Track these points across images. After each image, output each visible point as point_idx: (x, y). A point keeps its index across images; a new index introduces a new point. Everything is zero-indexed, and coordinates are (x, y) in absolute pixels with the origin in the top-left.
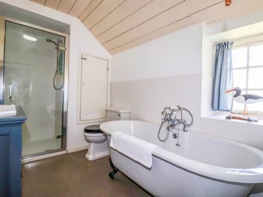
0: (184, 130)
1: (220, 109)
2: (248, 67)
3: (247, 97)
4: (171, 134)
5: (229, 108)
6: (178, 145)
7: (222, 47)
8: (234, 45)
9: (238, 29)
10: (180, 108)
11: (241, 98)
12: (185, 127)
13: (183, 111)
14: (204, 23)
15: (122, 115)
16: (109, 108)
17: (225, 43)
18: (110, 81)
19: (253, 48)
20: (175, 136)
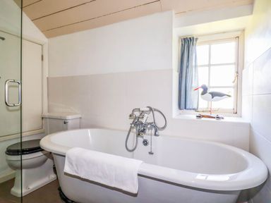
0: (155, 135)
1: (187, 107)
2: (209, 65)
3: (214, 95)
4: (141, 140)
5: (195, 107)
6: (151, 153)
7: (187, 43)
8: (198, 41)
9: (204, 24)
10: (151, 109)
11: (208, 95)
12: (156, 131)
13: (155, 112)
14: (174, 12)
15: (70, 123)
16: (46, 114)
17: (190, 38)
18: (46, 75)
19: (214, 46)
20: (145, 143)
